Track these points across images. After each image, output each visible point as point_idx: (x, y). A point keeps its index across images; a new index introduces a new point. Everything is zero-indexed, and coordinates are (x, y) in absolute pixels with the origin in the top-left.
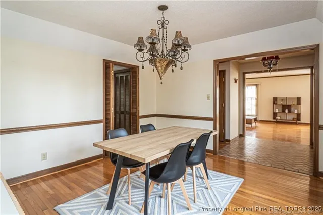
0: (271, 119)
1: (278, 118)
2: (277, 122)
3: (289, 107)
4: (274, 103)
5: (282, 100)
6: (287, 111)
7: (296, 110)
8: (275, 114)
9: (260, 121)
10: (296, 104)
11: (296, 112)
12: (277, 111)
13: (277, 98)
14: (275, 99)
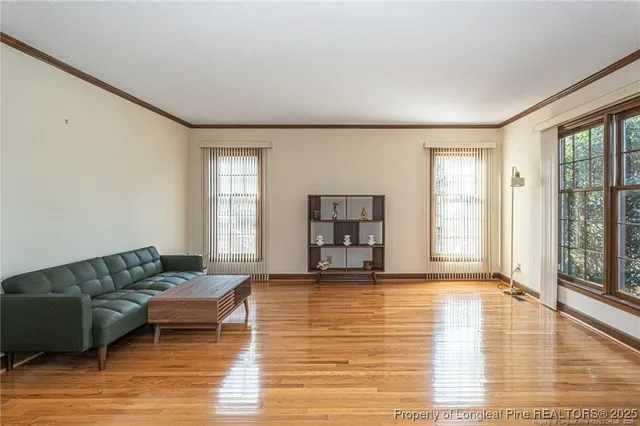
1: (323, 265)
2: (322, 279)
3: (352, 229)
4: (311, 216)
5: (335, 206)
6: (347, 240)
7: (371, 237)
8: (314, 252)
9: (272, 277)
10: (371, 219)
11: (371, 241)
12: (320, 243)
13: (320, 196)
14: (313, 201)
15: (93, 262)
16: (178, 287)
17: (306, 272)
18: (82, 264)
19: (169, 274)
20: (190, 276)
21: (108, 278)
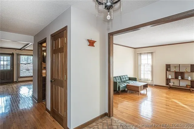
0: (165, 85)
1: (171, 84)
2: (171, 88)
3: (182, 74)
4: (167, 70)
5: (175, 67)
6: (180, 78)
7: (189, 77)
8: (168, 80)
9: (155, 85)
10: (190, 71)
11: (190, 79)
12: (170, 78)
13: (170, 65)
14: (168, 66)
15: (118, 77)
16: (132, 83)
17: (165, 86)
18: (116, 77)
19: (130, 81)
20: (134, 82)
21: (120, 80)
